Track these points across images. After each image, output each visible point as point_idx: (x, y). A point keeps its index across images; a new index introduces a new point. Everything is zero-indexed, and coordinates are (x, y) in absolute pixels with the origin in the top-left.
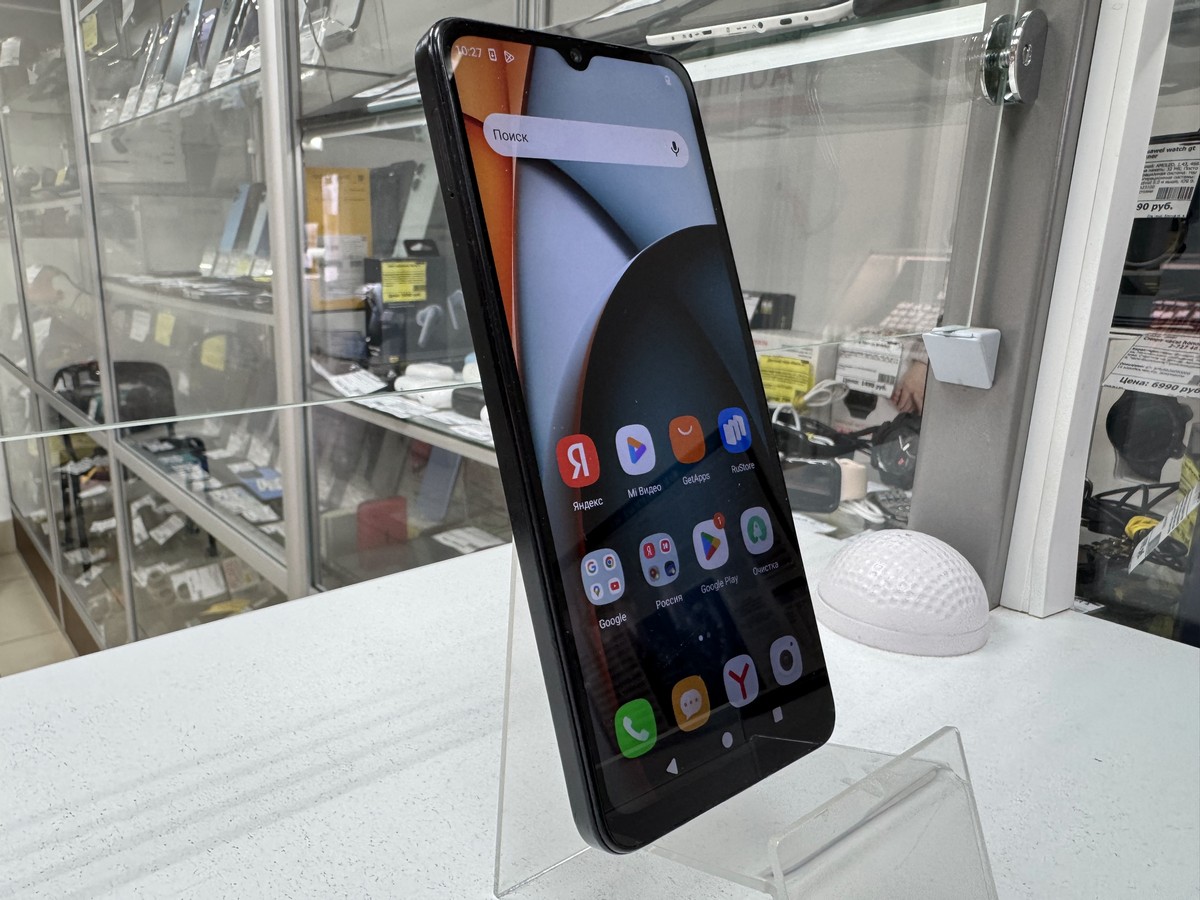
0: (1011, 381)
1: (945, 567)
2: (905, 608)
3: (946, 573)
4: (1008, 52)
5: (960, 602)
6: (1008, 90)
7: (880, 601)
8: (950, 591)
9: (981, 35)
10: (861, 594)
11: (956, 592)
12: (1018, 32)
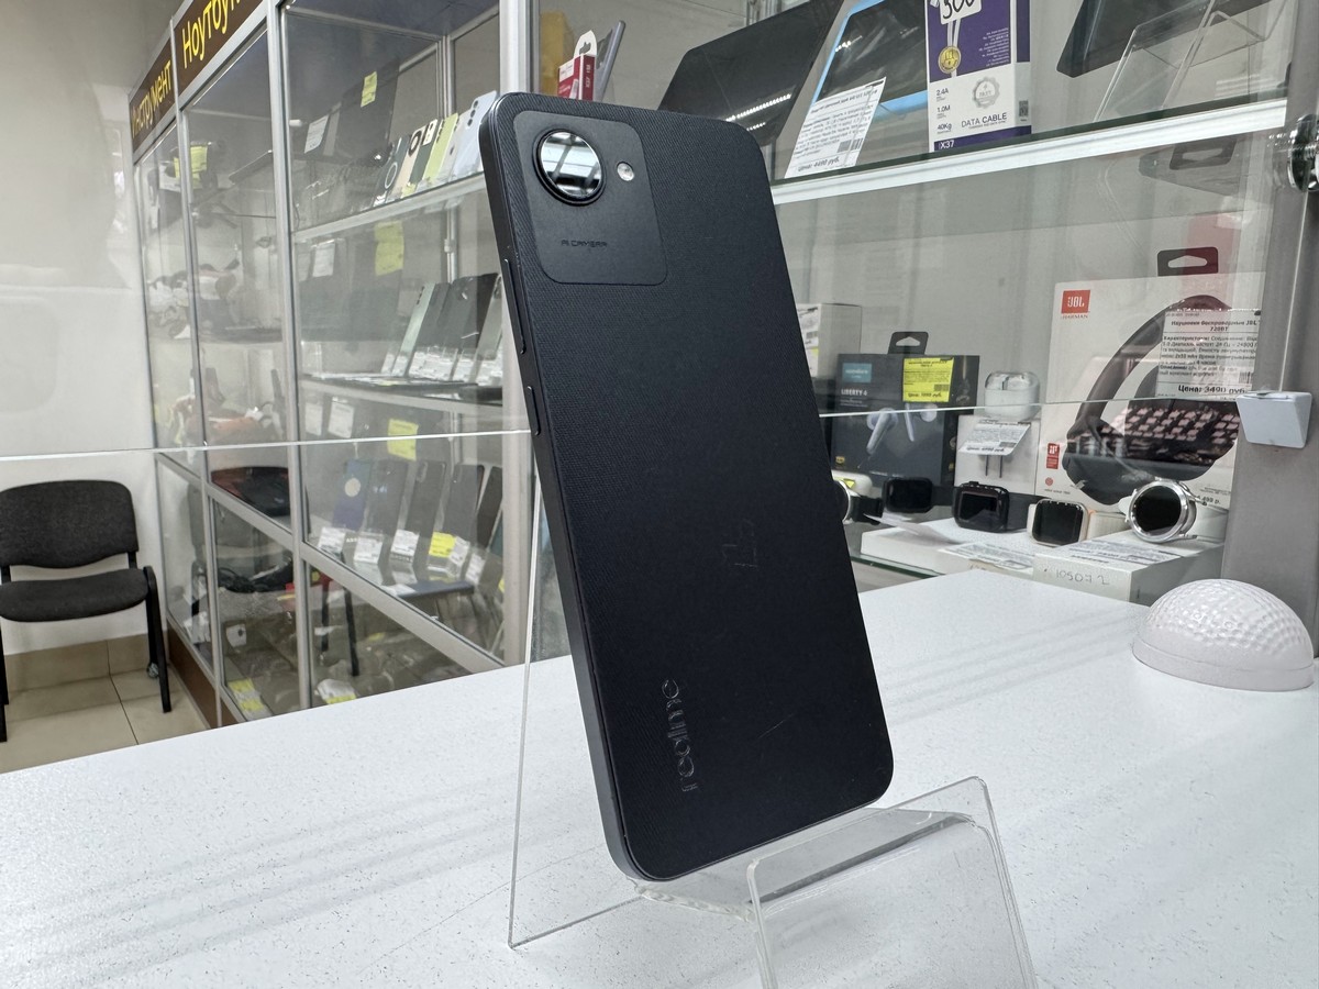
1: (1269, 609)
2: (1234, 645)
3: (1270, 614)
5: (1286, 641)
7: (1206, 639)
8: (1276, 630)
9: (1286, 131)
10: (1187, 634)
11: (1282, 631)
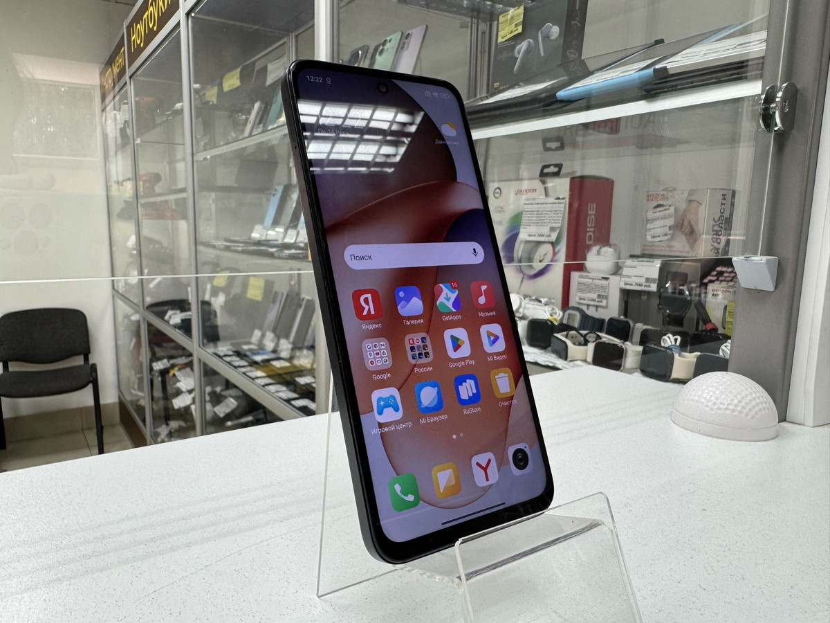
0: (786, 286)
3: (751, 393)
4: (774, 105)
6: (776, 125)
9: (760, 95)
10: (701, 406)
12: (780, 94)
